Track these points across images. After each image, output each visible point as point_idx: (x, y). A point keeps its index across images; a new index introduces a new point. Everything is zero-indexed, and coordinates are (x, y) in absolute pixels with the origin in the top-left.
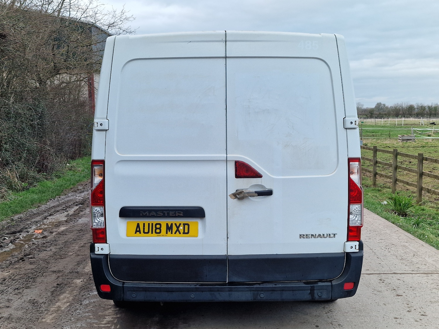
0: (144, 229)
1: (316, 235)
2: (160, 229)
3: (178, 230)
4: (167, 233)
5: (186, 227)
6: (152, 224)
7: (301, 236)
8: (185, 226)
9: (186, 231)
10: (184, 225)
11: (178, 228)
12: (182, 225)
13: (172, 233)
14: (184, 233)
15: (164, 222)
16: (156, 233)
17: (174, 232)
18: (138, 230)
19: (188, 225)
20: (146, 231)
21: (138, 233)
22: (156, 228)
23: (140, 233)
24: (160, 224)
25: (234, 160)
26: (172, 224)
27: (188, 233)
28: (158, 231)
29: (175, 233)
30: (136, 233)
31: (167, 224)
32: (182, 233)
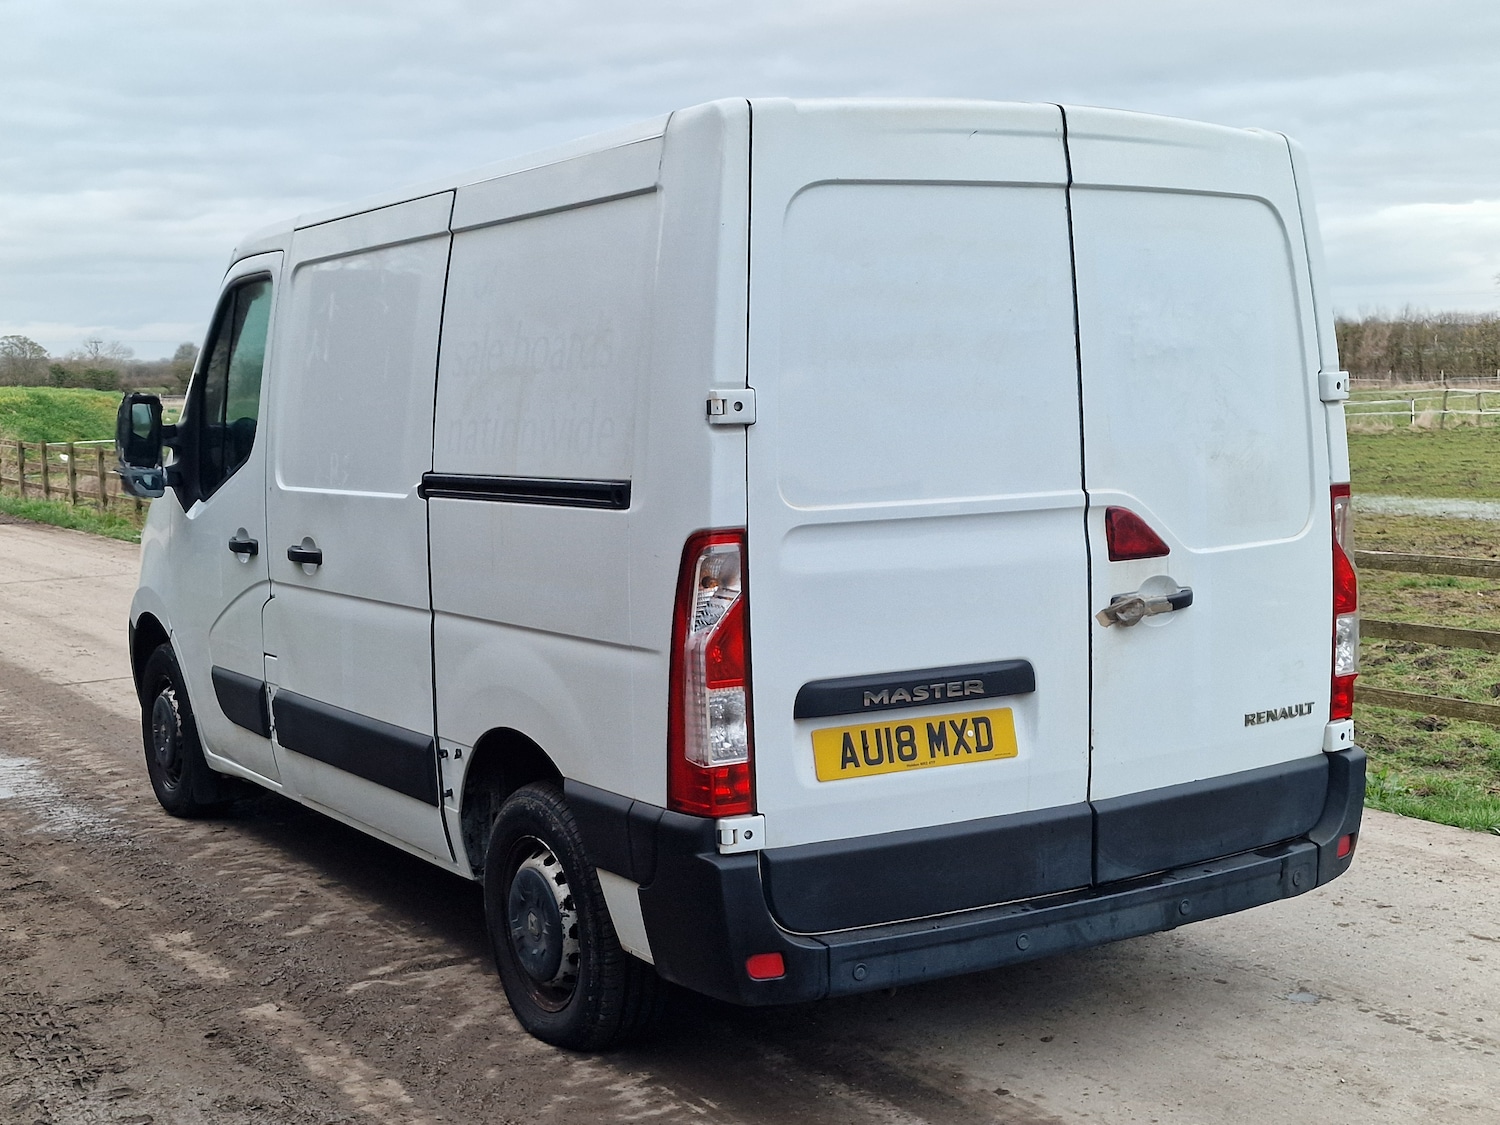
0: (866, 749)
1: (1276, 711)
2: (911, 743)
3: (961, 742)
4: (933, 755)
5: (982, 727)
6: (887, 731)
7: (1249, 720)
8: (980, 724)
9: (985, 742)
10: (976, 722)
11: (960, 733)
12: (970, 724)
13: (946, 754)
14: (980, 749)
15: (918, 719)
16: (903, 758)
17: (951, 749)
18: (849, 755)
19: (986, 721)
20: (873, 754)
21: (850, 765)
22: (901, 744)
23: (857, 765)
24: (909, 729)
25: (1103, 507)
26: (942, 725)
27: (989, 747)
28: (907, 751)
29: (956, 753)
30: (844, 767)
31: (929, 726)
32: (973, 749)
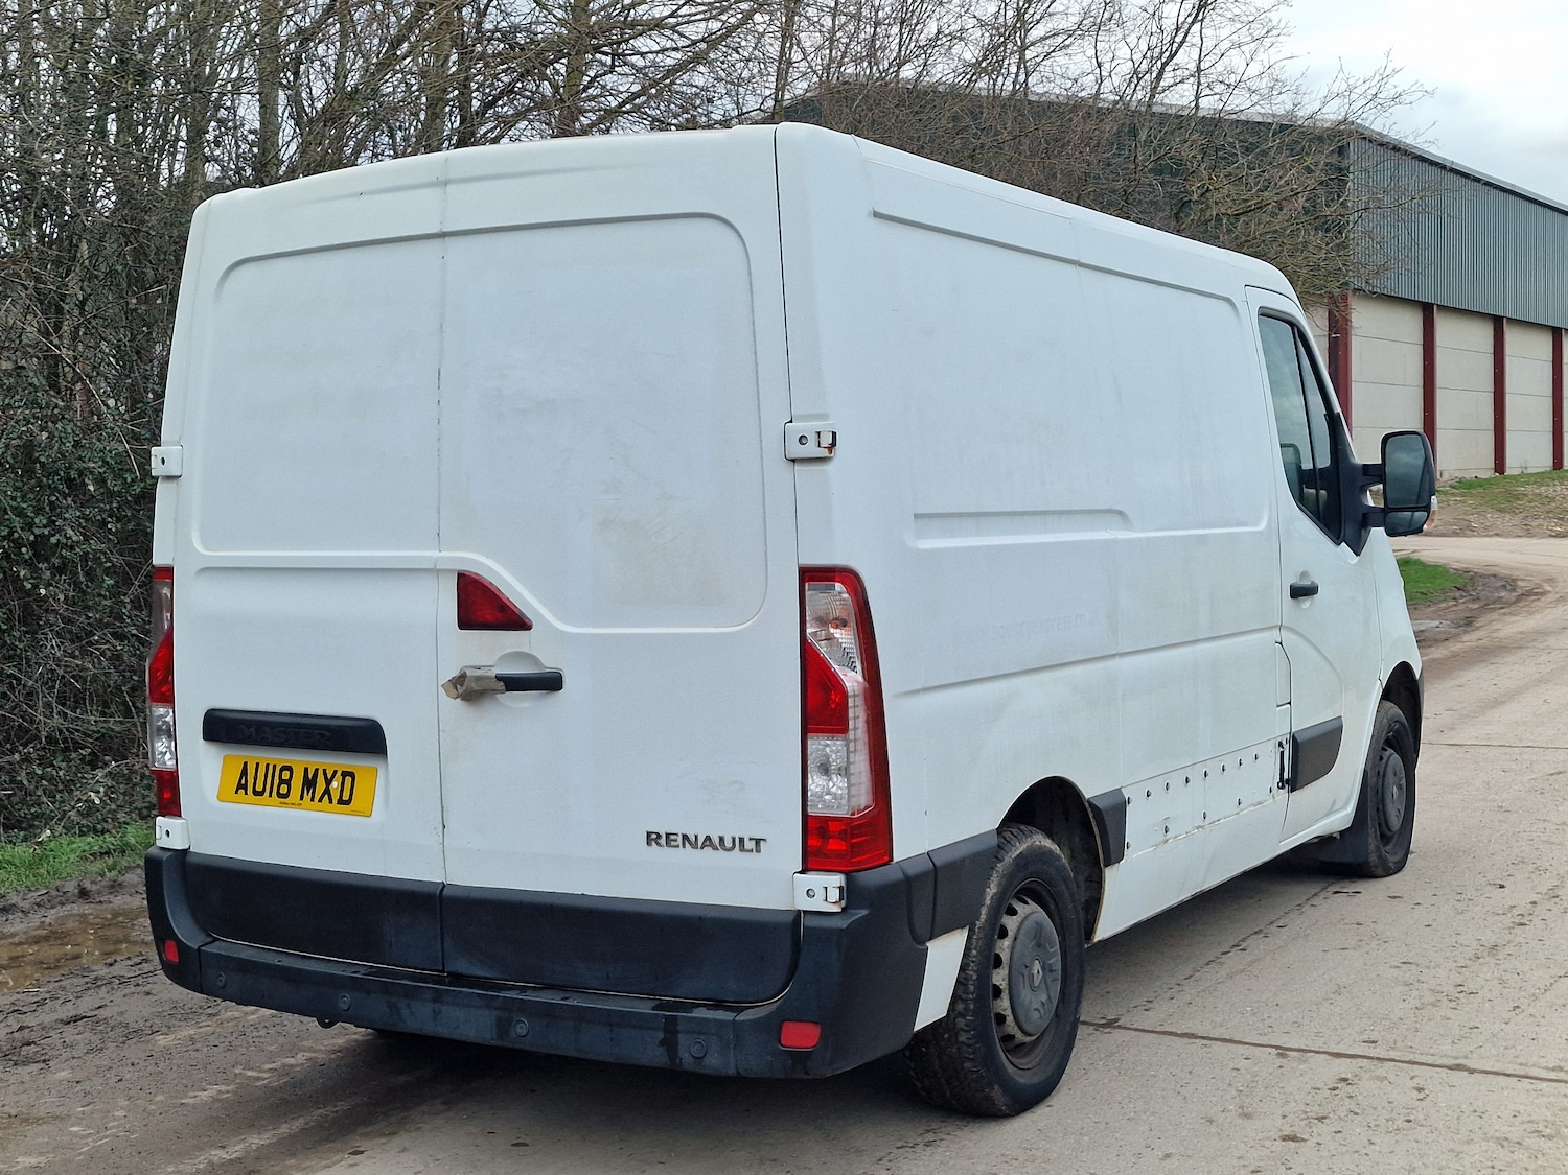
0: (255, 779)
1: (696, 837)
2: (288, 782)
3: (327, 791)
4: (302, 798)
5: (348, 779)
6: (274, 766)
7: (652, 838)
9: (346, 797)
10: (345, 774)
11: (328, 782)
12: (338, 776)
13: (312, 800)
14: (341, 802)
15: (302, 761)
16: (280, 795)
17: (318, 795)
18: (243, 781)
19: (352, 775)
20: (259, 788)
21: (242, 791)
22: (282, 782)
23: (246, 792)
24: (291, 770)
25: (452, 571)
26: (316, 772)
27: (348, 802)
28: (284, 789)
29: (320, 800)
30: (236, 791)
31: (306, 771)
32: (335, 801)
